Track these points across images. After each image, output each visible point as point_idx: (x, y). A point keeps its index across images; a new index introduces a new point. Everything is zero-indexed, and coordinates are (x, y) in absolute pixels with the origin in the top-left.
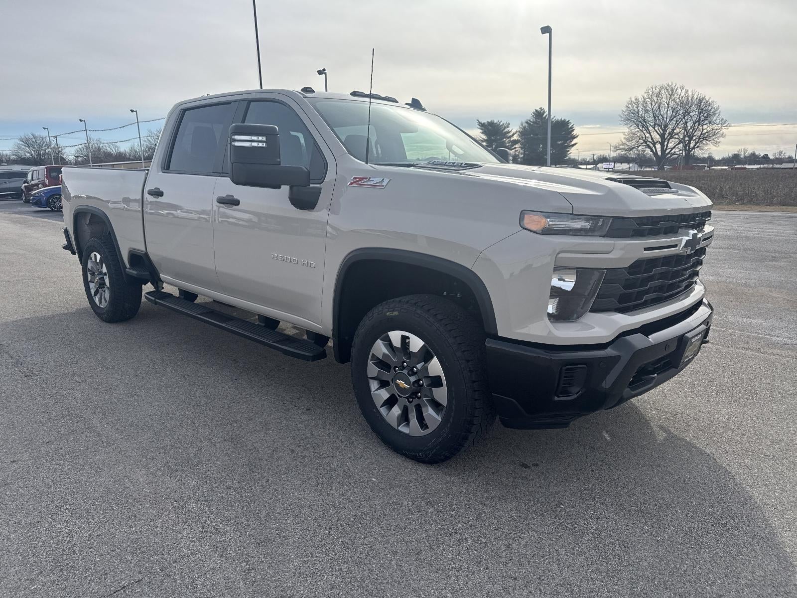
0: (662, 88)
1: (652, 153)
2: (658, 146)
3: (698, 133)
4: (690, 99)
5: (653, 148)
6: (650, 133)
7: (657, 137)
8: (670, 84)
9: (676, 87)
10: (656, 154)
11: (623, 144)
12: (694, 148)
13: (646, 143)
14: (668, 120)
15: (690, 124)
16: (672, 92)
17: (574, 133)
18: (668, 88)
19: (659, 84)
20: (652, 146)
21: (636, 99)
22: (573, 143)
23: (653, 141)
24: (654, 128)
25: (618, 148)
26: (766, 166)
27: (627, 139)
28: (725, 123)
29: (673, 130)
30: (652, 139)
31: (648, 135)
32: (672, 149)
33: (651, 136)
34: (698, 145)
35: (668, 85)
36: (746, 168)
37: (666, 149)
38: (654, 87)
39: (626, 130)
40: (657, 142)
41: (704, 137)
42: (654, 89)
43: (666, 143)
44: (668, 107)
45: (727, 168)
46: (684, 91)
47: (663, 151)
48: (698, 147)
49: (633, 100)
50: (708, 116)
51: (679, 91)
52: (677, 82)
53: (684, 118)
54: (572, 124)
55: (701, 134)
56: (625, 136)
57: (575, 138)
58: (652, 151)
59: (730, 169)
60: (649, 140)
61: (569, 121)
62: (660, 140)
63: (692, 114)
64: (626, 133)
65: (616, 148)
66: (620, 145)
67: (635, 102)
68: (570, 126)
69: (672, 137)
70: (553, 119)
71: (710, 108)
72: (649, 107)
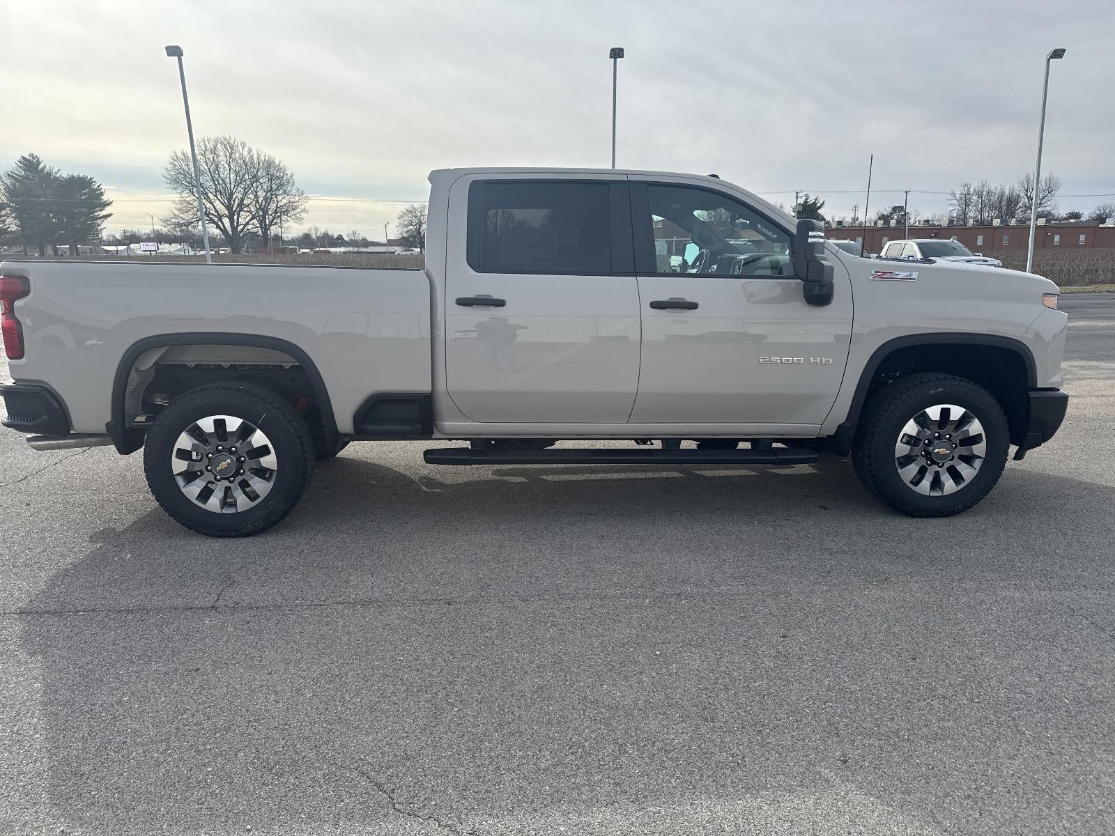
0: (217, 141)
1: (218, 231)
2: (226, 221)
3: (273, 206)
4: (255, 160)
5: (219, 223)
6: (211, 203)
7: (222, 210)
8: (228, 138)
9: (236, 143)
10: (224, 231)
11: (175, 216)
12: (271, 225)
13: (208, 215)
14: (232, 186)
15: (261, 194)
16: (231, 148)
17: (105, 198)
18: (226, 143)
19: (213, 137)
20: (216, 220)
21: (184, 154)
22: (104, 213)
23: (219, 214)
24: (216, 196)
25: (169, 223)
26: (351, 249)
27: (180, 210)
28: (302, 194)
29: (242, 200)
30: (216, 211)
31: (208, 205)
32: (245, 225)
33: (214, 207)
34: (275, 221)
35: (225, 139)
36: (330, 252)
37: (238, 225)
38: (206, 139)
39: (176, 196)
40: (223, 216)
41: (281, 212)
42: (207, 143)
43: (236, 217)
44: (230, 169)
45: (308, 251)
46: (246, 149)
47: (234, 228)
48: (275, 224)
49: (179, 154)
50: (281, 185)
51: (240, 148)
52: (236, 137)
53: (252, 185)
54: (98, 184)
55: (277, 207)
56: (175, 205)
57: (108, 205)
58: (218, 227)
59: (313, 252)
60: (211, 212)
61: (91, 179)
62: (227, 213)
63: (261, 180)
64: (177, 202)
65: (166, 221)
66: (172, 218)
67: (183, 157)
68: (96, 186)
69: (242, 210)
70: (56, 173)
71: (282, 174)
72: (204, 167)
